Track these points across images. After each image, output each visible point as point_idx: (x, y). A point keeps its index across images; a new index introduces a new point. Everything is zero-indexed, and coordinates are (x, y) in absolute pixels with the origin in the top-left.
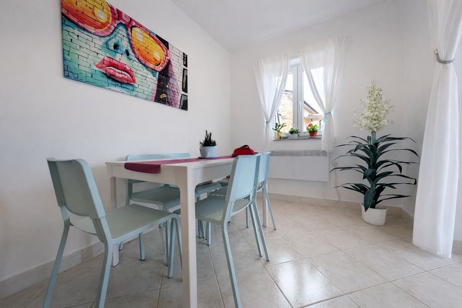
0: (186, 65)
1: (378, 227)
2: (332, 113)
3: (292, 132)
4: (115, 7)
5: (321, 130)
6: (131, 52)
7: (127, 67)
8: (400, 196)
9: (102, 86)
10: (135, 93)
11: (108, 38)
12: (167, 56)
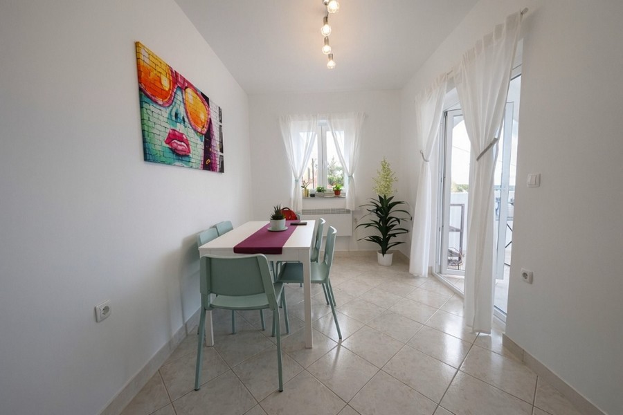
0: (221, 121)
1: (388, 266)
2: (353, 175)
3: (319, 191)
4: (174, 69)
5: (345, 189)
6: (186, 119)
7: (184, 136)
8: (399, 243)
9: (170, 164)
10: (190, 164)
11: (171, 106)
12: (209, 114)
